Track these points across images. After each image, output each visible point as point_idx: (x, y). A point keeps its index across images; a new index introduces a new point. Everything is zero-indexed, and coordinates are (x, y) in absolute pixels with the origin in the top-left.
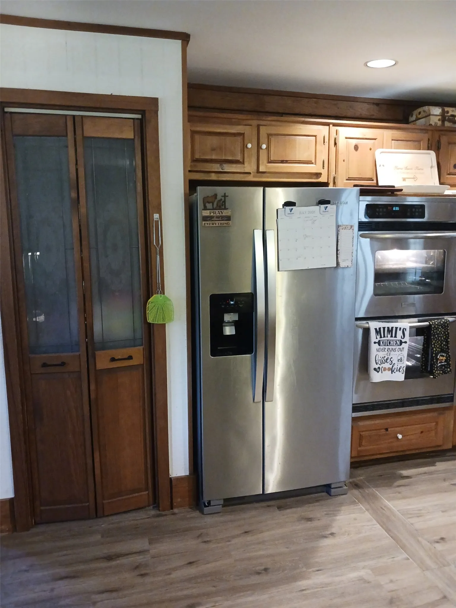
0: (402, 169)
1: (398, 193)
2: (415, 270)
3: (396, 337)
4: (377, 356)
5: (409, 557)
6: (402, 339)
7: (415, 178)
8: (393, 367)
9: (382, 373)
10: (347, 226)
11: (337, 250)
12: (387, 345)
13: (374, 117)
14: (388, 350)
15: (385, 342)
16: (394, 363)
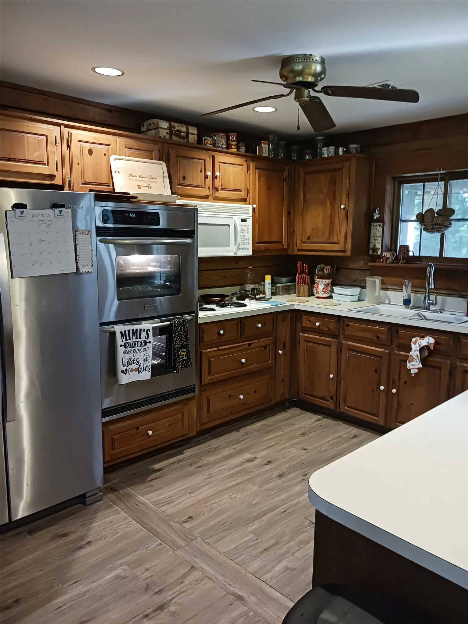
0: (136, 177)
1: (134, 200)
2: (159, 274)
3: (141, 339)
4: (124, 359)
5: (162, 543)
6: (146, 340)
7: (149, 187)
8: (139, 367)
9: (129, 374)
10: (84, 230)
11: (76, 255)
12: (133, 347)
13: (106, 123)
14: (134, 352)
15: (131, 344)
16: (141, 363)
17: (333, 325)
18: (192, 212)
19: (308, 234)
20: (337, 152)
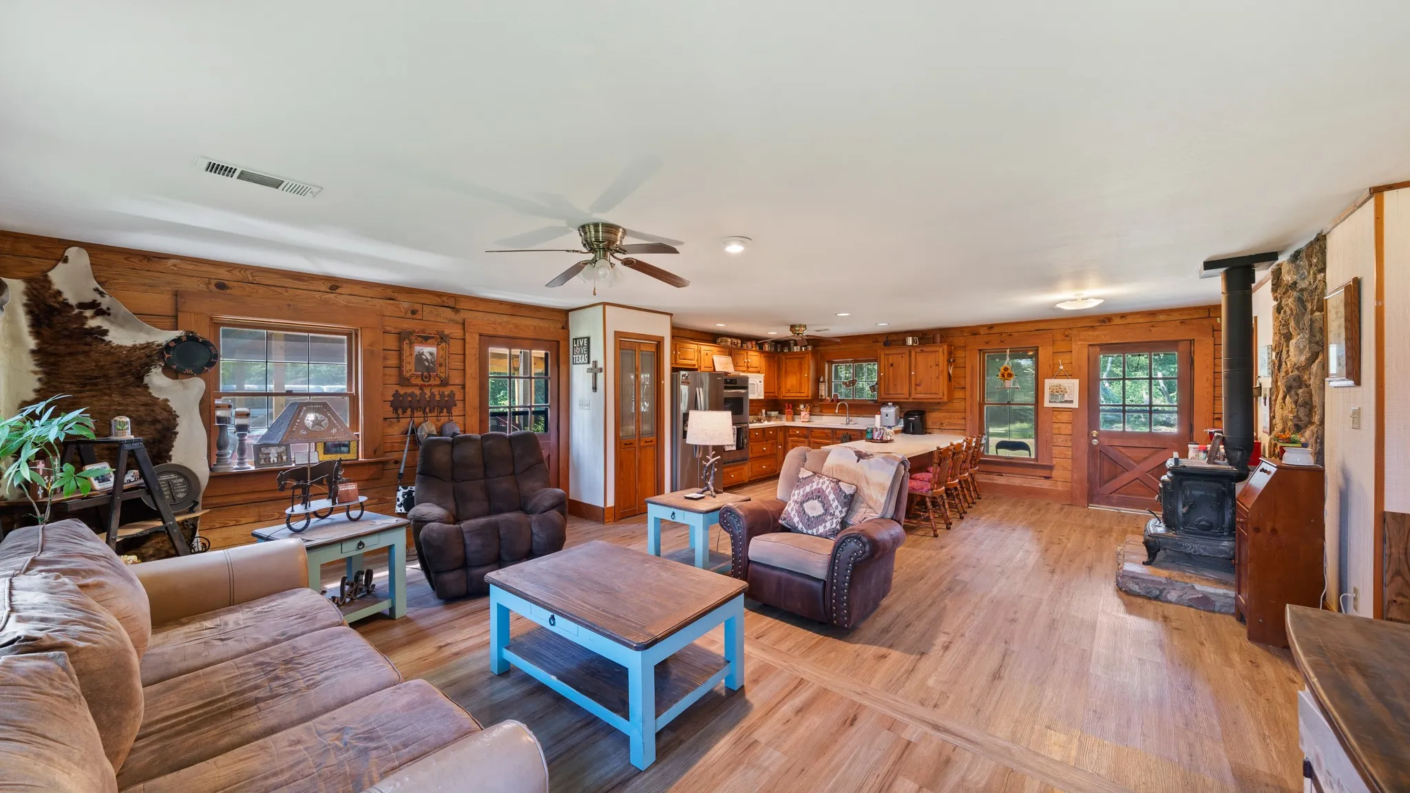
0: (723, 364)
1: (723, 374)
7: (728, 368)
17: (805, 432)
18: (746, 379)
19: (789, 388)
20: (801, 349)
